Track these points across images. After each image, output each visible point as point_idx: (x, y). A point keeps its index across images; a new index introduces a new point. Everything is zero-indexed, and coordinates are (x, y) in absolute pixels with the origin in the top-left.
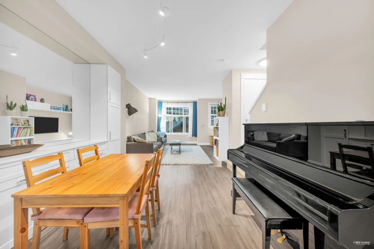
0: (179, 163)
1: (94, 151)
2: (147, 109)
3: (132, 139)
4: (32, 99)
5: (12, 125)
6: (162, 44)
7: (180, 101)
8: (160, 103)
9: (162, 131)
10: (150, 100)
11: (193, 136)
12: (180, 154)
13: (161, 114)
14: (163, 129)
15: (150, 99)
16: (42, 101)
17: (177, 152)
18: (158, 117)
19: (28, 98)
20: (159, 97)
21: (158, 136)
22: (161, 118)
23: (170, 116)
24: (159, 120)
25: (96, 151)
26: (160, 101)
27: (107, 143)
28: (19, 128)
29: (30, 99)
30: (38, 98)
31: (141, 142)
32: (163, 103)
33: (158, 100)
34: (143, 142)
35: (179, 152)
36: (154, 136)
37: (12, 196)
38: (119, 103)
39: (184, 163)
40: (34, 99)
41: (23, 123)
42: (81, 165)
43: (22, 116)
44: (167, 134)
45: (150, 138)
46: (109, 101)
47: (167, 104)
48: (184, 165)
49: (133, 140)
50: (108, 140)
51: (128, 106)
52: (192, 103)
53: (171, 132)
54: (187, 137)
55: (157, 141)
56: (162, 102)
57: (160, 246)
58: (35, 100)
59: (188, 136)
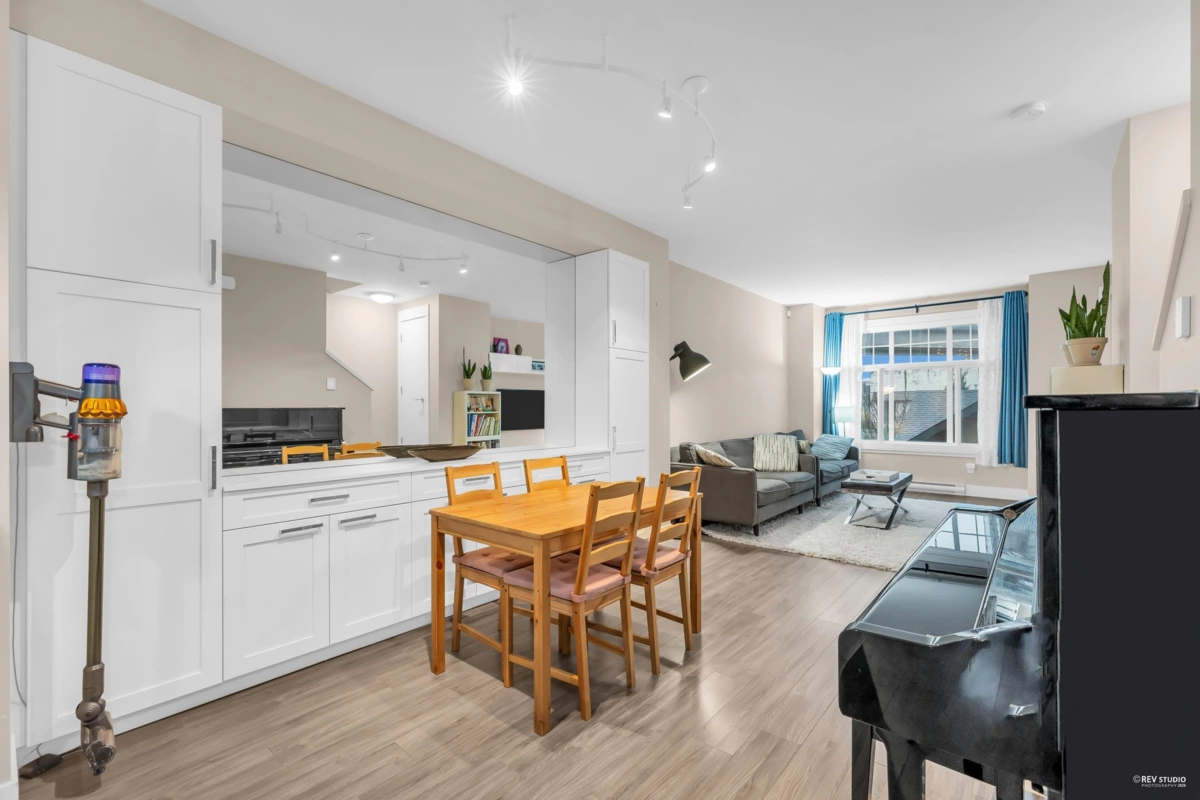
0: (852, 558)
1: (560, 468)
2: (775, 349)
3: (694, 453)
4: (502, 348)
5: (469, 409)
6: (710, 167)
7: (930, 298)
8: (835, 321)
9: (841, 434)
10: (789, 314)
11: (1001, 461)
12: (887, 528)
13: (837, 363)
14: (848, 424)
15: (788, 308)
16: (518, 351)
17: (880, 520)
18: (825, 378)
19: (496, 346)
20: (824, 297)
21: (801, 451)
22: (837, 378)
23: (882, 370)
24: (830, 386)
25: (563, 468)
26: (833, 311)
27: (606, 458)
28: (479, 416)
29: (499, 348)
30: (512, 348)
31: (716, 466)
32: (846, 318)
33: (827, 309)
34: (721, 464)
35: (889, 522)
36: (786, 450)
37: (431, 512)
38: (645, 345)
39: (875, 562)
40: (505, 349)
41: (484, 405)
42: (529, 491)
43: (483, 390)
44: (862, 444)
45: (769, 456)
46: (611, 345)
47: (866, 319)
48: (870, 567)
49: (695, 458)
50: (611, 450)
51: (680, 351)
52: (1000, 303)
53: (887, 438)
54: (970, 466)
55: (794, 467)
56: (841, 315)
57: (642, 704)
58: (507, 352)
59: (972, 459)
